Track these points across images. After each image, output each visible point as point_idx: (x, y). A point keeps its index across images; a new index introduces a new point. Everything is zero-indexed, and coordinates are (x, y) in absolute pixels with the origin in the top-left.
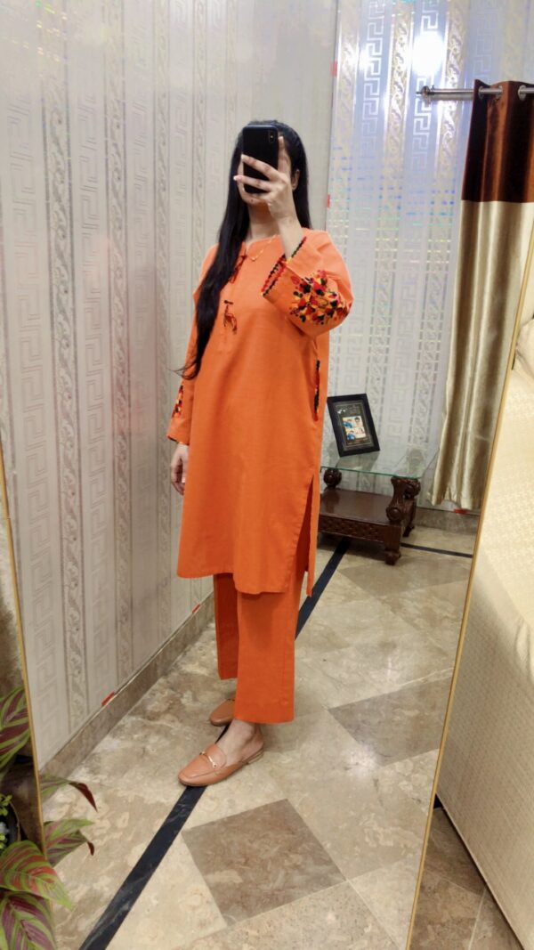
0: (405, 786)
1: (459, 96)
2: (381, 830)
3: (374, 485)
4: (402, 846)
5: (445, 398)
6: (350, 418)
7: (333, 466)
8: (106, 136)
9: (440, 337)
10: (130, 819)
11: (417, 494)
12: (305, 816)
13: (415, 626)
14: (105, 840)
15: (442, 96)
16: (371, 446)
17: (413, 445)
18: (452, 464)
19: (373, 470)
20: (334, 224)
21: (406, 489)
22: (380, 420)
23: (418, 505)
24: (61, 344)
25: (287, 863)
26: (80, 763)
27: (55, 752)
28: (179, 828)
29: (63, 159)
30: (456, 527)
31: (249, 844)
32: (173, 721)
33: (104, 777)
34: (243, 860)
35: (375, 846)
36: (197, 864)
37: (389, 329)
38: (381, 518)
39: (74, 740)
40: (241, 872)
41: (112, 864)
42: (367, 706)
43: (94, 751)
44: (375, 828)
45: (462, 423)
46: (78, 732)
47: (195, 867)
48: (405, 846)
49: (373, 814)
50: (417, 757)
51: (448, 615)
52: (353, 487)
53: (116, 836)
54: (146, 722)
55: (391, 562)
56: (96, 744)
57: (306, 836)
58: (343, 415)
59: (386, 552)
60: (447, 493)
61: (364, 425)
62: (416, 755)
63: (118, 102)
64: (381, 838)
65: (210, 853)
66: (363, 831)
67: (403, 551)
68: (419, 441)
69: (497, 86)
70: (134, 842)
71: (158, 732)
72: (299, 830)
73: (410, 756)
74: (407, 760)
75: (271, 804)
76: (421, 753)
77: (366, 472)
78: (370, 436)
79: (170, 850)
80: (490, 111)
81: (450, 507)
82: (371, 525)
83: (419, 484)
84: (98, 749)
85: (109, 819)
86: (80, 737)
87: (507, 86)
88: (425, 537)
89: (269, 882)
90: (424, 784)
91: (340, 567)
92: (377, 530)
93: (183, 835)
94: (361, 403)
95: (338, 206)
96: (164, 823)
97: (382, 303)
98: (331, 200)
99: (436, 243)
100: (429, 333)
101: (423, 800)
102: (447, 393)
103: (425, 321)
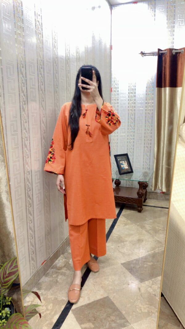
0: (150, 290)
1: (153, 54)
2: (142, 306)
3: (132, 185)
4: (150, 312)
5: (154, 154)
6: (122, 162)
7: (118, 178)
9: (151, 133)
10: (53, 306)
11: (147, 187)
12: (115, 302)
13: (149, 233)
14: (45, 314)
15: (147, 54)
16: (130, 171)
17: (144, 170)
18: (159, 177)
19: (131, 179)
20: (114, 97)
21: (143, 185)
22: (133, 162)
23: (148, 191)
25: (109, 319)
26: (34, 286)
28: (71, 309)
30: (161, 199)
31: (96, 313)
32: (67, 270)
33: (43, 291)
34: (94, 319)
35: (141, 312)
37: (134, 132)
38: (135, 196)
39: (32, 278)
40: (93, 323)
41: (47, 322)
42: (134, 262)
43: (39, 282)
44: (140, 305)
45: (161, 162)
46: (33, 275)
47: (77, 322)
48: (151, 312)
49: (139, 301)
50: (153, 279)
51: (161, 229)
52: (125, 186)
53: (48, 312)
54: (57, 271)
55: (140, 211)
56: (40, 279)
57: (116, 309)
58: (120, 161)
59: (138, 208)
60: (157, 187)
61: (127, 164)
64: (143, 309)
65: (82, 317)
66: (136, 307)
67: (144, 207)
68: (147, 169)
69: (165, 50)
70: (55, 314)
71: (62, 274)
72: (113, 307)
73: (151, 279)
74: (150, 281)
75: (102, 298)
76: (155, 278)
77: (129, 180)
78: (130, 168)
79: (68, 316)
80: (163, 58)
81: (159, 191)
82: (132, 198)
83: (148, 184)
84: (41, 281)
85: (45, 306)
86: (34, 277)
87: (169, 51)
88: (150, 202)
89: (104, 327)
90: (156, 289)
91: (122, 214)
92: (134, 200)
93: (72, 311)
94: (126, 156)
95: (115, 91)
96: (65, 307)
97: (131, 123)
98: (112, 90)
99: (148, 102)
100: (148, 132)
101: (156, 295)
102: (155, 152)
103: (146, 128)
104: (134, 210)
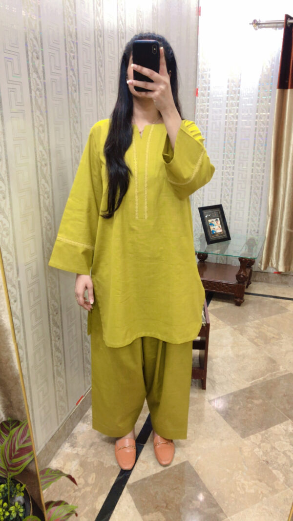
0: (259, 452)
1: (275, 25)
2: (246, 483)
3: (227, 260)
4: (260, 492)
5: (268, 207)
6: (213, 220)
7: (203, 251)
8: (67, 64)
9: (263, 171)
10: (96, 477)
11: (253, 264)
12: (199, 473)
13: (255, 344)
14: (82, 492)
15: (263, 25)
16: (226, 237)
17: (249, 236)
18: (273, 246)
19: (225, 254)
20: (200, 106)
21: (247, 263)
22: (230, 219)
23: (253, 270)
24: (44, 197)
25: (191, 507)
26: (65, 440)
27: (51, 436)
28: (125, 484)
29: (41, 82)
30: (275, 282)
31: (167, 494)
33: (80, 449)
34: (165, 505)
35: (243, 493)
36: (137, 507)
37: (234, 167)
38: (233, 281)
39: (61, 428)
40: (164, 514)
41: (87, 508)
42: (231, 398)
43: (73, 432)
44: (243, 481)
45: (279, 221)
46: (63, 423)
47: (136, 510)
48: (262, 492)
49: (240, 472)
50: (263, 432)
51: (274, 336)
52: (214, 261)
53: (88, 489)
55: (238, 304)
56: (74, 428)
57: (201, 488)
58: (209, 218)
59: (236, 299)
60: (270, 263)
61: (221, 224)
62: (263, 430)
63: (73, 42)
64: (247, 487)
65: (144, 500)
66: (236, 484)
67: (246, 296)
68: (253, 233)
70: (99, 493)
72: (197, 483)
73: (259, 431)
74: (257, 434)
75: (179, 464)
76: (266, 429)
78: (225, 231)
79: (121, 498)
81: (271, 270)
82: (227, 284)
84: (75, 431)
85: (83, 477)
86: (64, 426)
88: (257, 287)
90: (269, 450)
92: (230, 287)
93: (127, 487)
94: (219, 210)
95: (203, 95)
96: (116, 480)
97: (229, 152)
98: (199, 92)
99: (261, 115)
100: (257, 169)
101: (269, 462)
102: (270, 204)
103: (254, 162)
104: (228, 302)
